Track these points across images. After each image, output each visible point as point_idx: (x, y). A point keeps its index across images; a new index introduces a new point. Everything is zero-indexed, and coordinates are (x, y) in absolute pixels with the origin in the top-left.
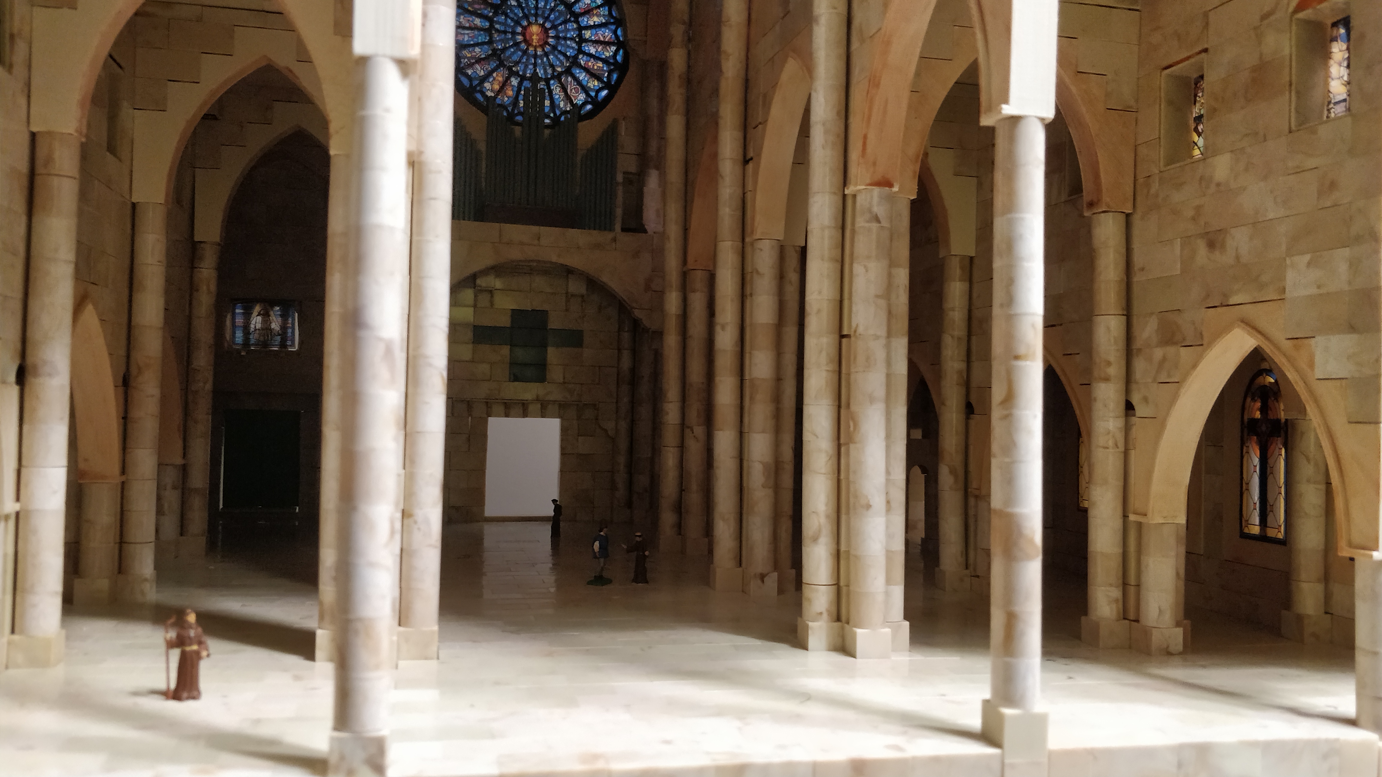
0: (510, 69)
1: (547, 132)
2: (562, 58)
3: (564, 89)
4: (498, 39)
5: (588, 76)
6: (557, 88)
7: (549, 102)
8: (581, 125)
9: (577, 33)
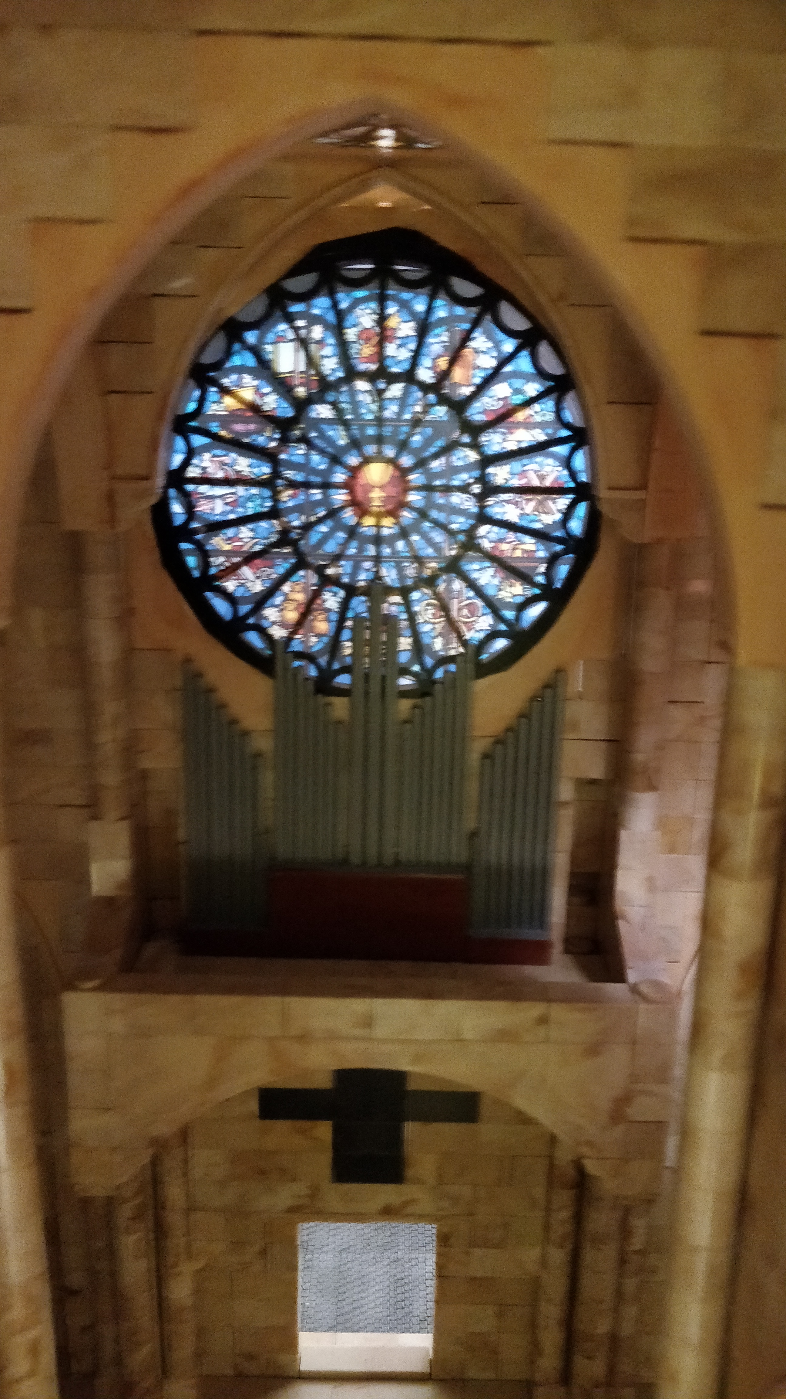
0: (320, 570)
1: (405, 705)
2: (438, 536)
3: (444, 608)
4: (290, 504)
5: (501, 574)
6: (427, 607)
7: (410, 640)
8: (482, 684)
9: (476, 473)
